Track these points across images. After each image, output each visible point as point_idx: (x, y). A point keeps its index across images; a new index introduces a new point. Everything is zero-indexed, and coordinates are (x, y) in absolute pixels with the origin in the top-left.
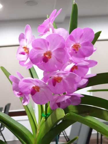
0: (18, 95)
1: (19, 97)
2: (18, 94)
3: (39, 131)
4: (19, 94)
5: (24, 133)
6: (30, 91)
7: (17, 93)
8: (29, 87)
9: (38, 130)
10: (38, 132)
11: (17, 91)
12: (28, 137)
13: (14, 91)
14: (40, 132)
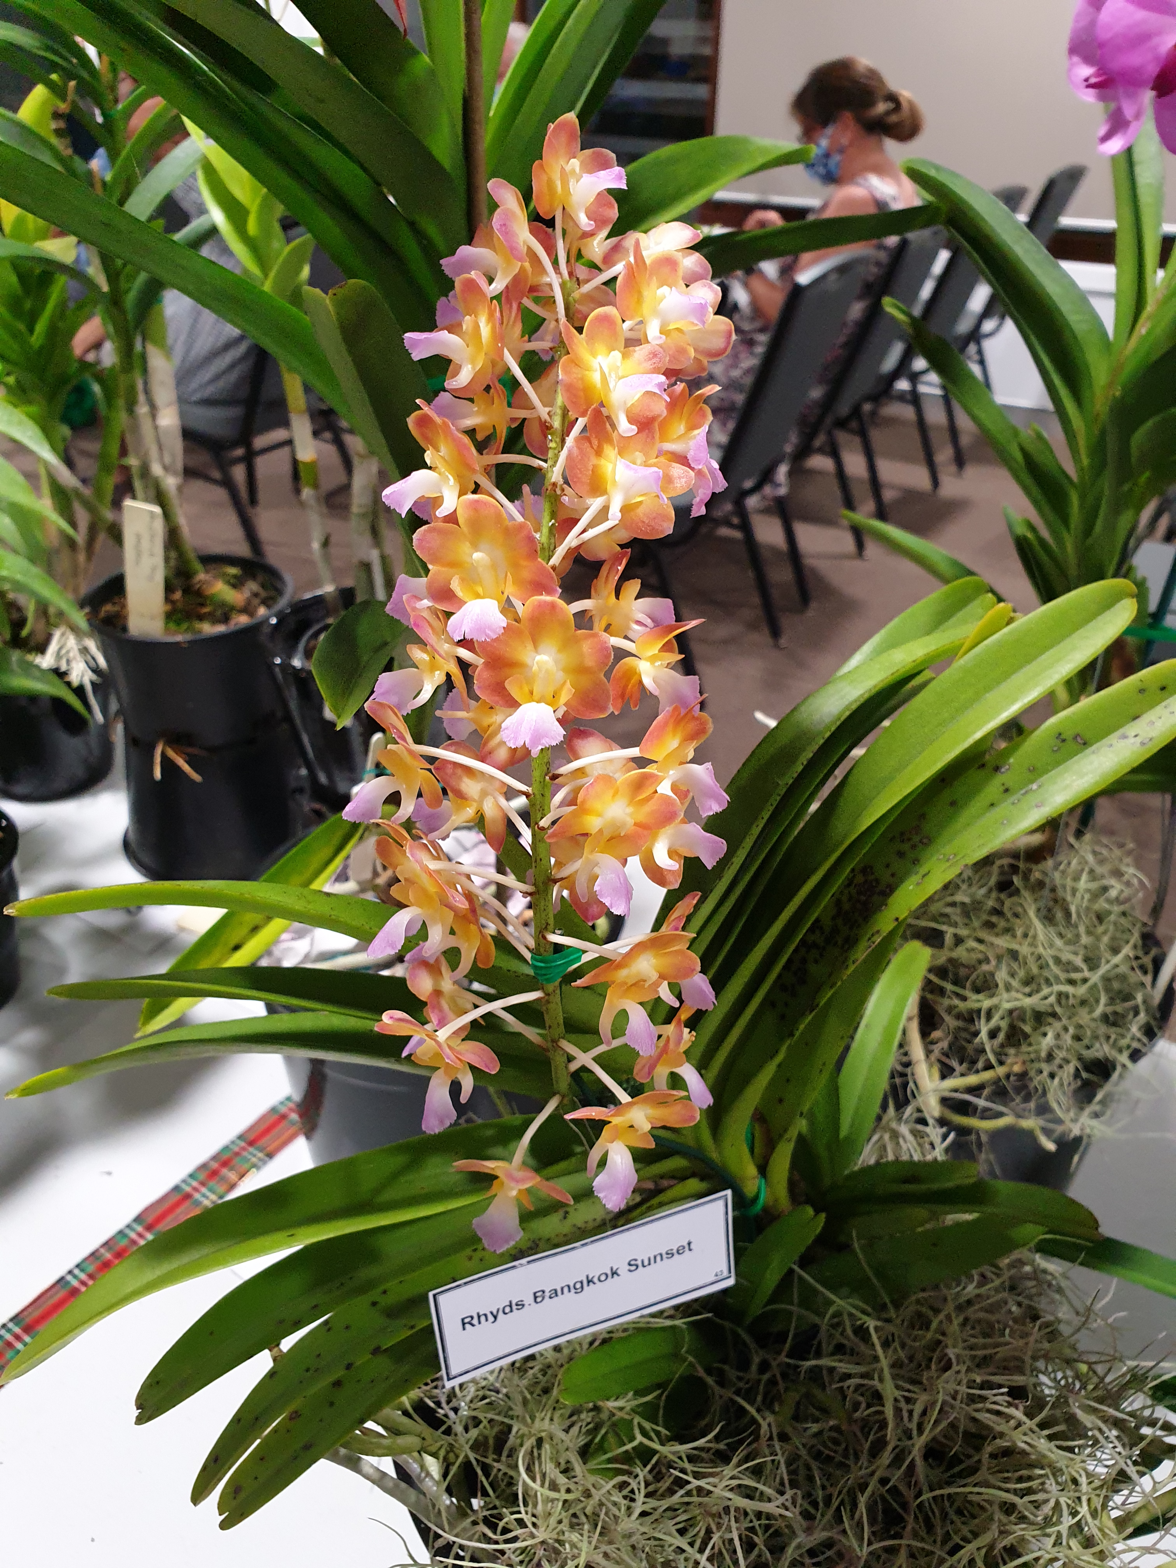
0: (1088, 86)
1: (1089, 97)
2: (1086, 80)
3: (1149, 325)
4: (1093, 80)
5: (1068, 325)
6: (1153, 70)
7: (1086, 71)
8: (1155, 41)
9: (1149, 318)
10: (1142, 329)
11: (1088, 60)
12: (1081, 350)
13: (1076, 59)
14: (1149, 333)
